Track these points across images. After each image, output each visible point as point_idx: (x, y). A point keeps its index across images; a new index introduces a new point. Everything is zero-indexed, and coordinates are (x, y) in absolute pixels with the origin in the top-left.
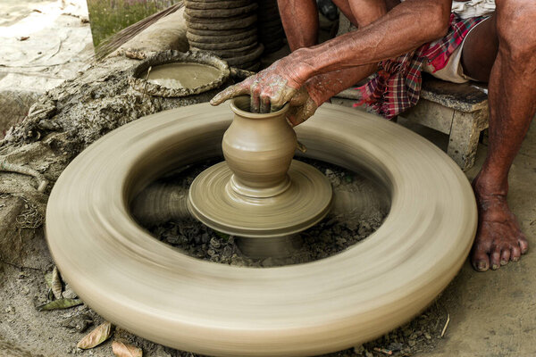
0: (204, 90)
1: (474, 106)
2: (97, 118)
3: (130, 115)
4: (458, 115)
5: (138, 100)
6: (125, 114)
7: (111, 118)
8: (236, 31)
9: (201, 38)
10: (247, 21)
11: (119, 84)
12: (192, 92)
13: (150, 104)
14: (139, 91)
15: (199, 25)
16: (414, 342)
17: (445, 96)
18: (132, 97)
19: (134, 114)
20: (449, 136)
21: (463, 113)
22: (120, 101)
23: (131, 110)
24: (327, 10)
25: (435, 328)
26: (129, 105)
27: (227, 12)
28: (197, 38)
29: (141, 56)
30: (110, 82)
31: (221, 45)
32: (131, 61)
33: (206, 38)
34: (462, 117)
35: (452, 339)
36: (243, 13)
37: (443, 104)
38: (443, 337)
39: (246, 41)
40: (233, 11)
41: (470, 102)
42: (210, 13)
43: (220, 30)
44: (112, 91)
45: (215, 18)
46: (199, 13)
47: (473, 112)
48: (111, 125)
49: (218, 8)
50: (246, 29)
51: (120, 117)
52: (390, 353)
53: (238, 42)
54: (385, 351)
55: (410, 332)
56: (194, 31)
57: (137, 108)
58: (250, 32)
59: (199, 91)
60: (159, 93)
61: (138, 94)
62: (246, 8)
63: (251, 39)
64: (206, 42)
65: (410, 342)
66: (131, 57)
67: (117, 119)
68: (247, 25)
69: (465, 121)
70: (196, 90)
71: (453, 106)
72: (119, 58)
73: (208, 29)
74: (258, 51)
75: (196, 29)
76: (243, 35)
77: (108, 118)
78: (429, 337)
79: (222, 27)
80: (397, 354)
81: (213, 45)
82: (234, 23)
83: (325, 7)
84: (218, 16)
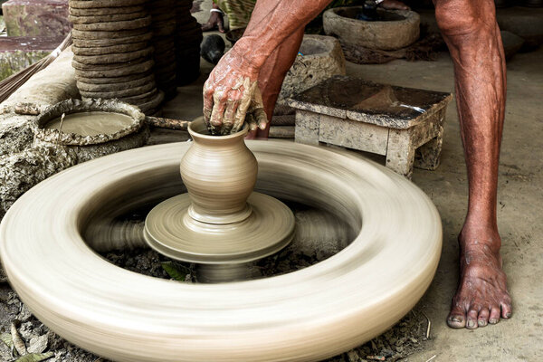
0: (123, 134)
1: (410, 122)
2: (11, 173)
3: (46, 168)
4: (393, 134)
5: (52, 151)
6: (42, 166)
7: (27, 171)
8: (136, 77)
9: (97, 86)
10: (146, 66)
11: (19, 140)
12: (111, 137)
13: (65, 155)
14: (51, 141)
15: (94, 73)
16: (402, 348)
17: (379, 116)
18: (43, 149)
19: (51, 167)
20: (385, 157)
21: (398, 131)
22: (30, 155)
23: (47, 162)
24: (213, 55)
25: (418, 332)
26: (43, 157)
27: (125, 56)
28: (92, 87)
29: (34, 111)
30: (8, 138)
31: (121, 92)
32: (23, 117)
33: (103, 86)
34: (398, 136)
35: (439, 337)
36: (141, 56)
37: (378, 124)
38: (429, 338)
39: (146, 87)
40: (131, 55)
41: (405, 118)
42: (106, 58)
43: (118, 77)
44: (13, 148)
45: (112, 64)
46: (93, 59)
47: (408, 129)
48: (29, 179)
49: (114, 53)
50: (146, 74)
51: (36, 171)
52: (383, 358)
53: (138, 89)
54: (378, 358)
55: (395, 340)
56: (87, 80)
57: (53, 160)
58: (149, 78)
59: (118, 136)
60: (76, 142)
61: (49, 145)
62: (144, 52)
63: (151, 84)
64: (103, 90)
65: (398, 348)
66: (20, 113)
67: (34, 172)
68: (146, 69)
69: (400, 139)
70: (115, 135)
71: (388, 124)
72: (7, 115)
73: (104, 77)
74: (160, 97)
75: (90, 77)
76: (143, 80)
77: (23, 171)
78: (415, 341)
79: (120, 72)
80: (389, 359)
81: (112, 93)
82: (132, 68)
83: (211, 52)
84: (115, 61)
